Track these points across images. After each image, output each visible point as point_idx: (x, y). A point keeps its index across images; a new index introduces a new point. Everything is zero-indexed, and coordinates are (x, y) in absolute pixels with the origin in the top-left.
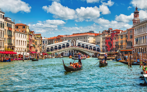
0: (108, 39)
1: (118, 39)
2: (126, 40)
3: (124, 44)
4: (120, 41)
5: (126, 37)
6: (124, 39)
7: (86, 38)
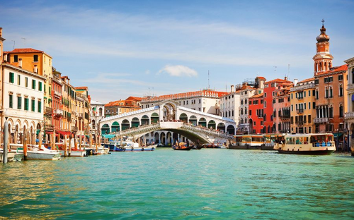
0: (256, 102)
1: (289, 100)
2: (314, 103)
3: (308, 112)
4: (295, 107)
5: (314, 95)
6: (308, 99)
7: (197, 101)
